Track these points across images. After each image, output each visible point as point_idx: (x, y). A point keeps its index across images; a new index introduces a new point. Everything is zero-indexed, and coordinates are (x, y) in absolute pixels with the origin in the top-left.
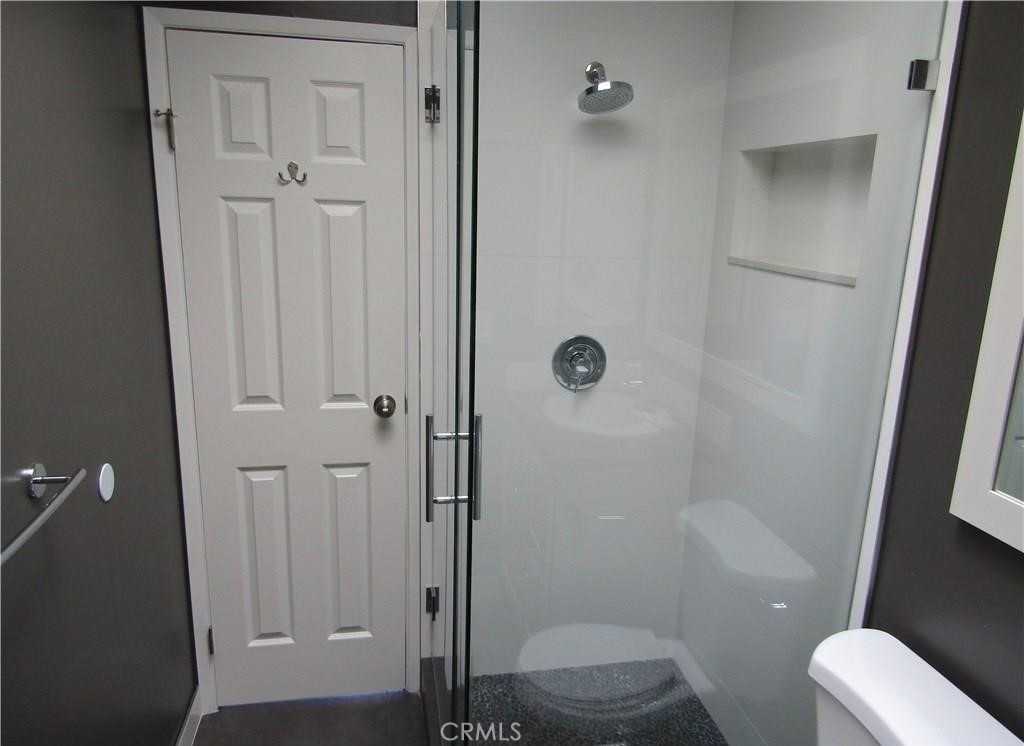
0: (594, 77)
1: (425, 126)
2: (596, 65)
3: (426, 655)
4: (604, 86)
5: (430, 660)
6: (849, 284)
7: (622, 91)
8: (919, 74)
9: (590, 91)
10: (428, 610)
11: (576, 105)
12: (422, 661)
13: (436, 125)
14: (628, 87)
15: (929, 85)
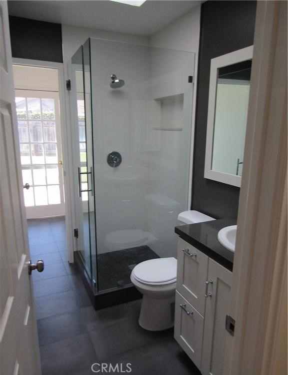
0: (114, 78)
1: (67, 91)
2: (113, 75)
3: (75, 250)
4: (117, 81)
5: (77, 252)
6: (181, 130)
7: (122, 83)
8: (191, 79)
9: (113, 82)
10: (75, 236)
11: (109, 86)
12: (74, 252)
13: (70, 91)
14: (123, 81)
15: (193, 82)
